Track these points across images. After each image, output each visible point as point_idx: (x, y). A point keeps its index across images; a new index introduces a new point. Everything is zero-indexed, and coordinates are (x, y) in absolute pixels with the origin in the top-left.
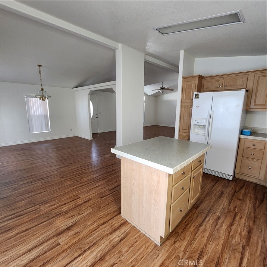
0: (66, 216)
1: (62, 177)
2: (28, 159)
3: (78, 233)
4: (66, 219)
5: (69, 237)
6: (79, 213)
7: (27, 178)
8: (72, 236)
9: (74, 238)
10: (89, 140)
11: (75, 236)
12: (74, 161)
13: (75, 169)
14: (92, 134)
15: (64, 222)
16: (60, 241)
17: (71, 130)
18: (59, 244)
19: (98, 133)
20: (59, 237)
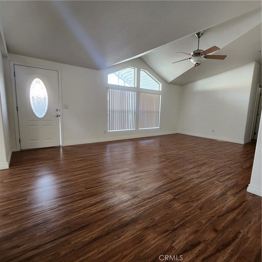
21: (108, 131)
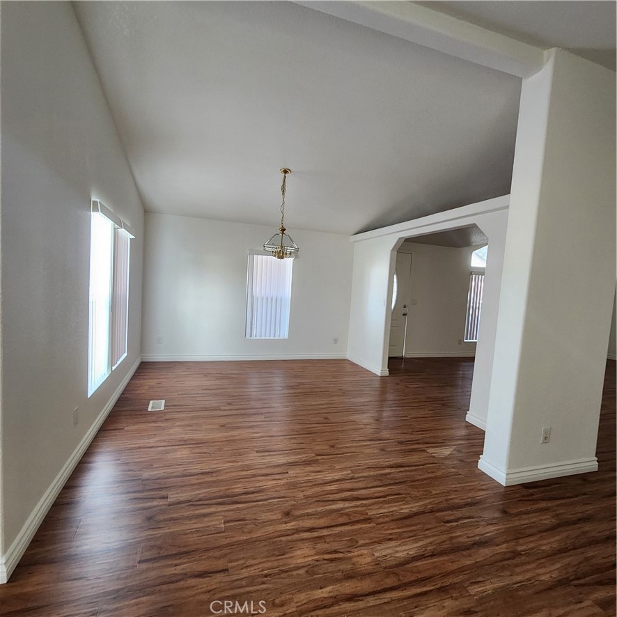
1: (287, 514)
2: (222, 408)
7: (194, 480)
10: (378, 376)
12: (333, 446)
13: (333, 487)
14: (389, 358)
17: (336, 340)
19: (401, 358)
21: (465, 341)
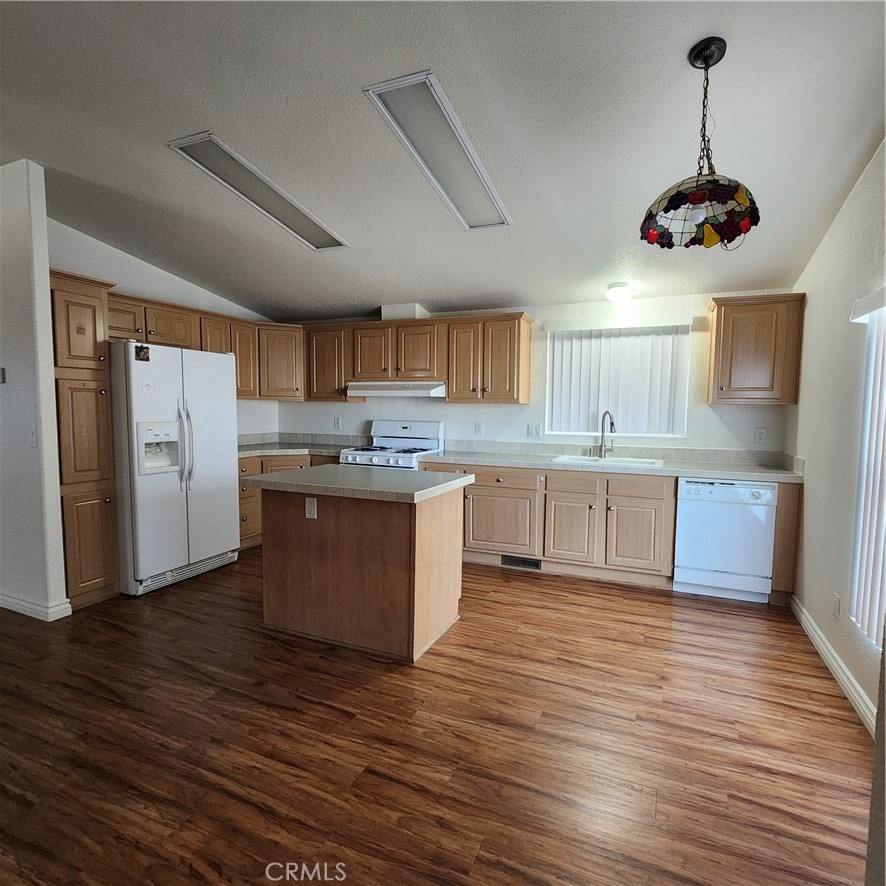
0: (468, 750)
3: (500, 702)
4: (480, 744)
5: (520, 709)
6: (443, 732)
8: (515, 707)
9: (514, 702)
11: (510, 702)
15: (490, 741)
16: (537, 716)
18: (544, 714)
20: (530, 724)
